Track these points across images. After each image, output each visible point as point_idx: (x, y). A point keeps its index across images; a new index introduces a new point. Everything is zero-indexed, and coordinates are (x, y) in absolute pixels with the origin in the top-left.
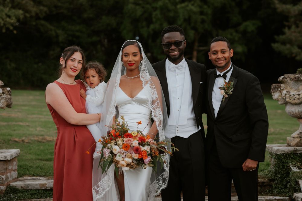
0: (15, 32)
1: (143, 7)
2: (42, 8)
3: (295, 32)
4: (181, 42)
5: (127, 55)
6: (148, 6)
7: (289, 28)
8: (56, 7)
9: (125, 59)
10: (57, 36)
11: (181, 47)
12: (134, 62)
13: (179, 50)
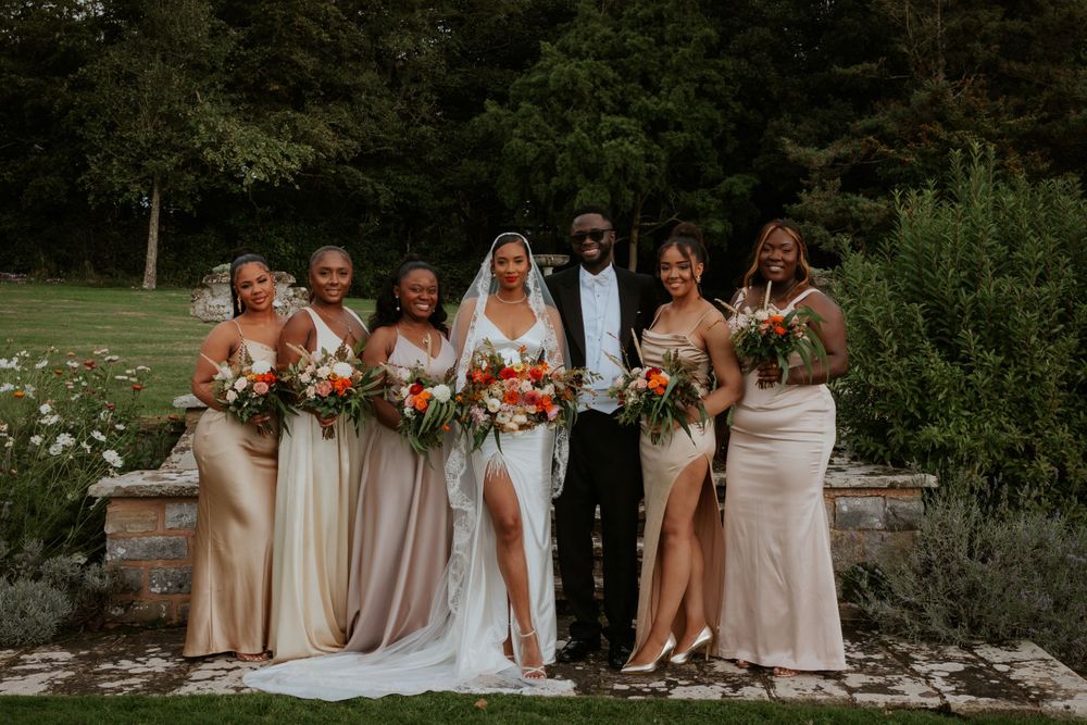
0: (297, 187)
1: (539, 145)
2: (349, 142)
3: (819, 199)
4: (603, 231)
5: (503, 261)
6: (549, 143)
7: (809, 190)
8: (375, 140)
9: (501, 269)
10: (376, 195)
11: (603, 241)
12: (516, 274)
13: (601, 247)
